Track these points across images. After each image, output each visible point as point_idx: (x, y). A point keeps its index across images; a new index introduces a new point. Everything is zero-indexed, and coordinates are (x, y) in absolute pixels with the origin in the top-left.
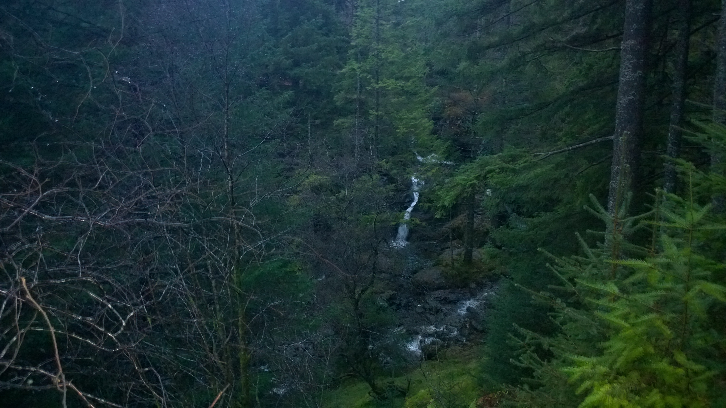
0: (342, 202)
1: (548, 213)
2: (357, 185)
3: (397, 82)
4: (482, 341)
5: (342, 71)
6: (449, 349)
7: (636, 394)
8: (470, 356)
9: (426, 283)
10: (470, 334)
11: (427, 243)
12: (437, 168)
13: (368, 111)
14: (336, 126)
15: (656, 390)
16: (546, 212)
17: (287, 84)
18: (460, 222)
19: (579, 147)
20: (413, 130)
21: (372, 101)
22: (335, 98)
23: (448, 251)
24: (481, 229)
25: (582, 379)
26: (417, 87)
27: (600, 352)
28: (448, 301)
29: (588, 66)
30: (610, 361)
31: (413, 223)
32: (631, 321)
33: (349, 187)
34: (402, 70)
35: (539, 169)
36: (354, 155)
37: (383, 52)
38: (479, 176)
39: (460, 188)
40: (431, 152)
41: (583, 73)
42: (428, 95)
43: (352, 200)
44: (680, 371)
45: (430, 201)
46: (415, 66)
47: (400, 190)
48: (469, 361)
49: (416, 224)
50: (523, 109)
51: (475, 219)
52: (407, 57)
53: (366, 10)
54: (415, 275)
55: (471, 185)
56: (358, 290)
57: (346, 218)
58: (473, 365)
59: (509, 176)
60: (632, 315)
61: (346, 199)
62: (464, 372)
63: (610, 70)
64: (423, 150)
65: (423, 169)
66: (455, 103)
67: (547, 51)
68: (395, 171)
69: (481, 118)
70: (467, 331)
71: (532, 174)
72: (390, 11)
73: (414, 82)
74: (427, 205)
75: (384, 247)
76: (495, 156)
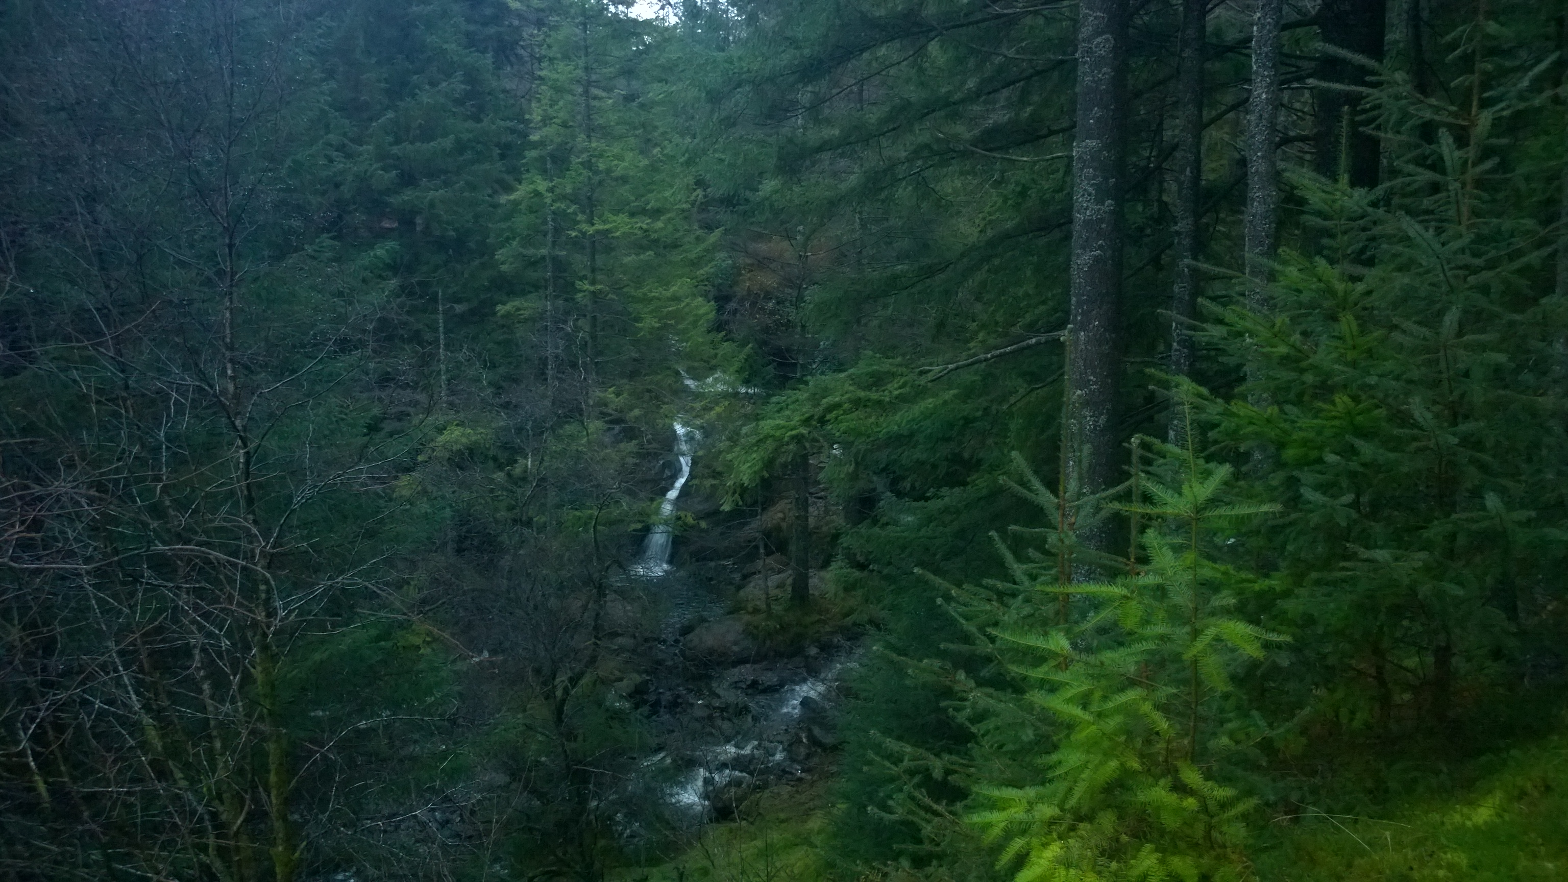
0: (520, 483)
1: (957, 490)
2: (554, 446)
3: (634, 220)
4: (834, 769)
5: (512, 197)
6: (767, 793)
7: (1111, 858)
8: (811, 804)
9: (711, 651)
10: (808, 756)
11: (712, 564)
12: (727, 403)
13: (573, 284)
14: (503, 317)
15: (1148, 847)
16: (952, 487)
17: (386, 224)
18: (781, 515)
19: (1005, 354)
20: (673, 322)
21: (580, 261)
22: (499, 255)
23: (757, 580)
24: (825, 529)
25: (1008, 835)
26: (677, 230)
27: (1041, 777)
28: (760, 687)
29: (1019, 189)
30: (1060, 795)
31: (680, 522)
32: (1095, 708)
33: (536, 451)
34: (643, 196)
35: (930, 400)
36: (546, 379)
37: (601, 156)
38: (812, 417)
39: (770, 445)
40: (713, 369)
41: (1010, 202)
42: (702, 246)
43: (543, 479)
44: (1191, 803)
45: (716, 475)
46: (671, 186)
47: (649, 454)
48: (808, 814)
49: (685, 524)
50: (895, 277)
51: (811, 509)
52: (653, 168)
53: (561, 66)
54: (689, 637)
55: (793, 438)
56: (562, 679)
57: (531, 519)
58: (815, 823)
59: (870, 417)
60: (1097, 695)
61: (530, 478)
62: (799, 840)
63: (1059, 196)
64: (696, 364)
65: (698, 405)
66: (762, 263)
67: (937, 158)
68: (636, 412)
69: (813, 295)
70: (803, 751)
71: (917, 409)
72: (612, 69)
73: (670, 220)
74: (709, 482)
75: (616, 579)
76: (843, 375)
